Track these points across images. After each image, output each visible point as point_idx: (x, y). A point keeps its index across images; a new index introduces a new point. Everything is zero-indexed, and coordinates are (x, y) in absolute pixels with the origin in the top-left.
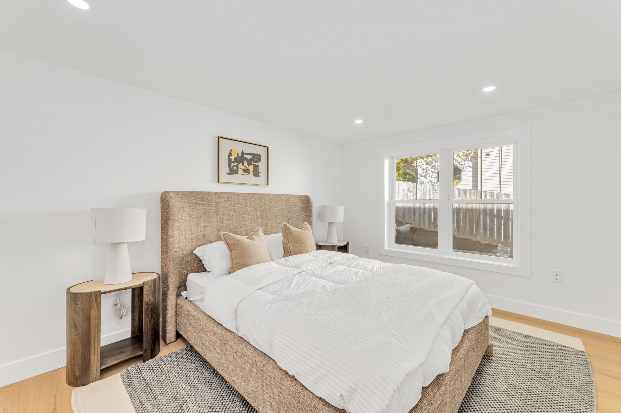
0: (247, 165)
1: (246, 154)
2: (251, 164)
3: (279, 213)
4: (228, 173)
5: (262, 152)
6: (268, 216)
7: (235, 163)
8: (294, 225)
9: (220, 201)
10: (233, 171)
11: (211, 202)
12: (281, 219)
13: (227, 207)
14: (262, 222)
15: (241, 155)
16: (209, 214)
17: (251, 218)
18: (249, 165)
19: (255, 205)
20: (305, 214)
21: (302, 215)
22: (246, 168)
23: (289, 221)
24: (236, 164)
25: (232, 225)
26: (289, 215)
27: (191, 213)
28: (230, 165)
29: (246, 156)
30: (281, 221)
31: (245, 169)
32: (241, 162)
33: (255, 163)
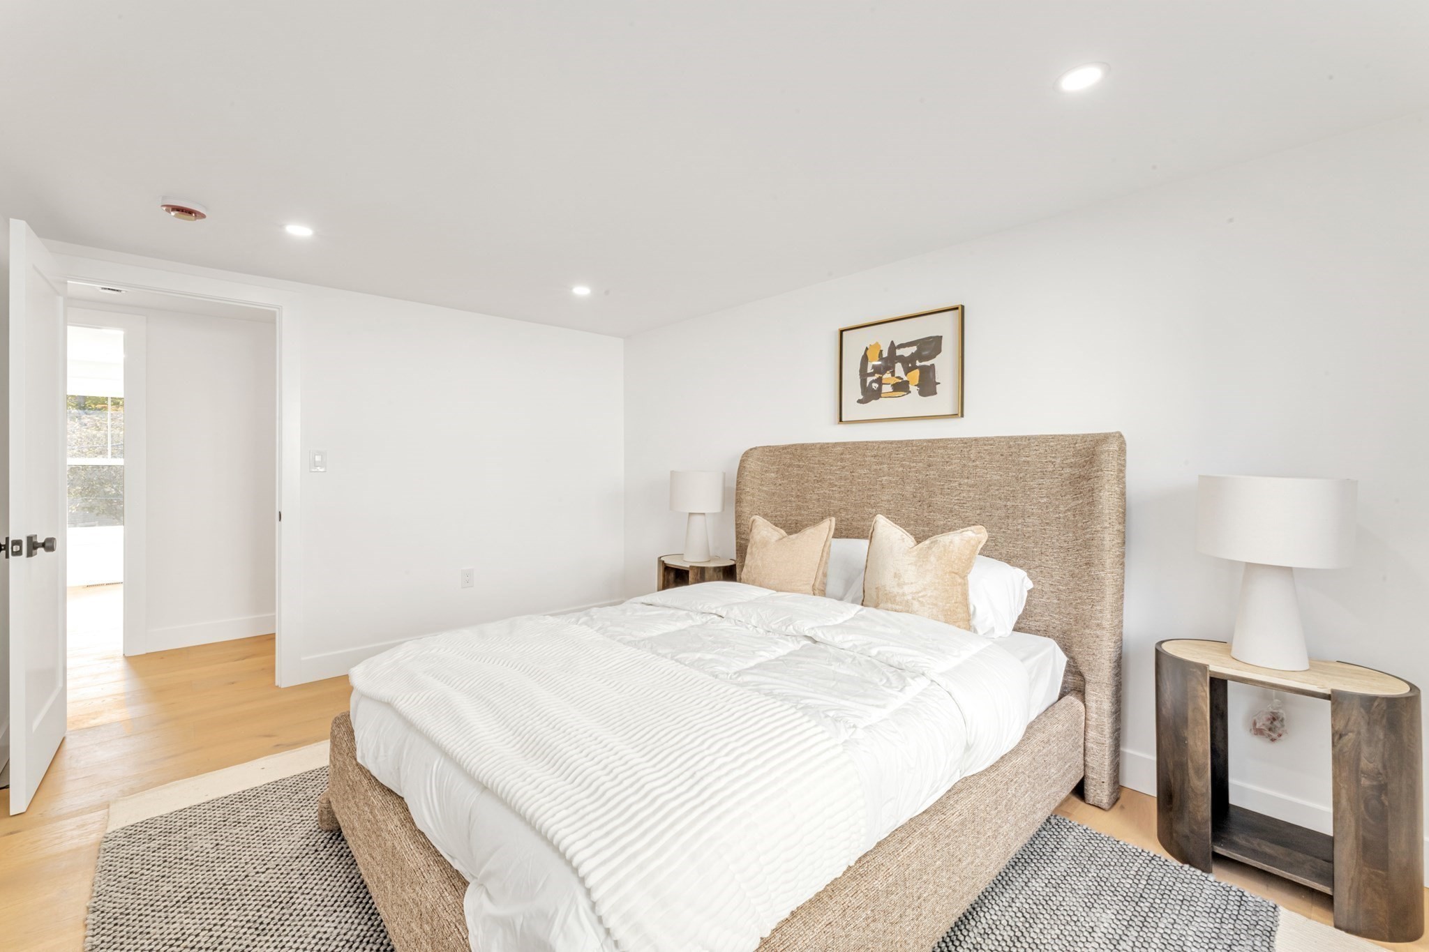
0: (903, 373)
1: (902, 346)
2: (914, 367)
3: (972, 494)
4: (859, 401)
5: (944, 327)
6: (939, 500)
7: (874, 375)
8: (1029, 537)
9: (827, 460)
10: (870, 395)
11: (811, 462)
12: (978, 512)
13: (837, 472)
14: (919, 513)
15: (888, 354)
16: (806, 484)
17: (889, 501)
18: (907, 371)
19: (901, 469)
20: (1073, 504)
21: (1062, 508)
22: (900, 381)
23: (1010, 520)
24: (877, 376)
25: (846, 510)
26: (1009, 503)
27: (779, 481)
28: (863, 381)
29: (899, 352)
30: (978, 518)
31: (897, 383)
32: (889, 370)
33: (923, 363)
